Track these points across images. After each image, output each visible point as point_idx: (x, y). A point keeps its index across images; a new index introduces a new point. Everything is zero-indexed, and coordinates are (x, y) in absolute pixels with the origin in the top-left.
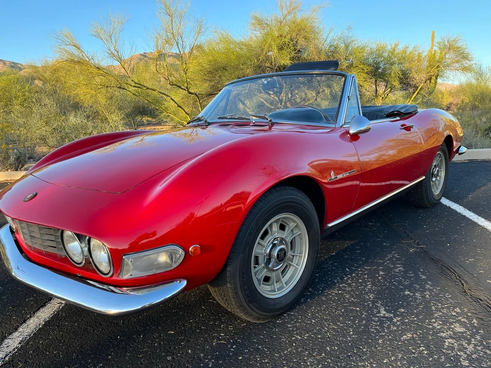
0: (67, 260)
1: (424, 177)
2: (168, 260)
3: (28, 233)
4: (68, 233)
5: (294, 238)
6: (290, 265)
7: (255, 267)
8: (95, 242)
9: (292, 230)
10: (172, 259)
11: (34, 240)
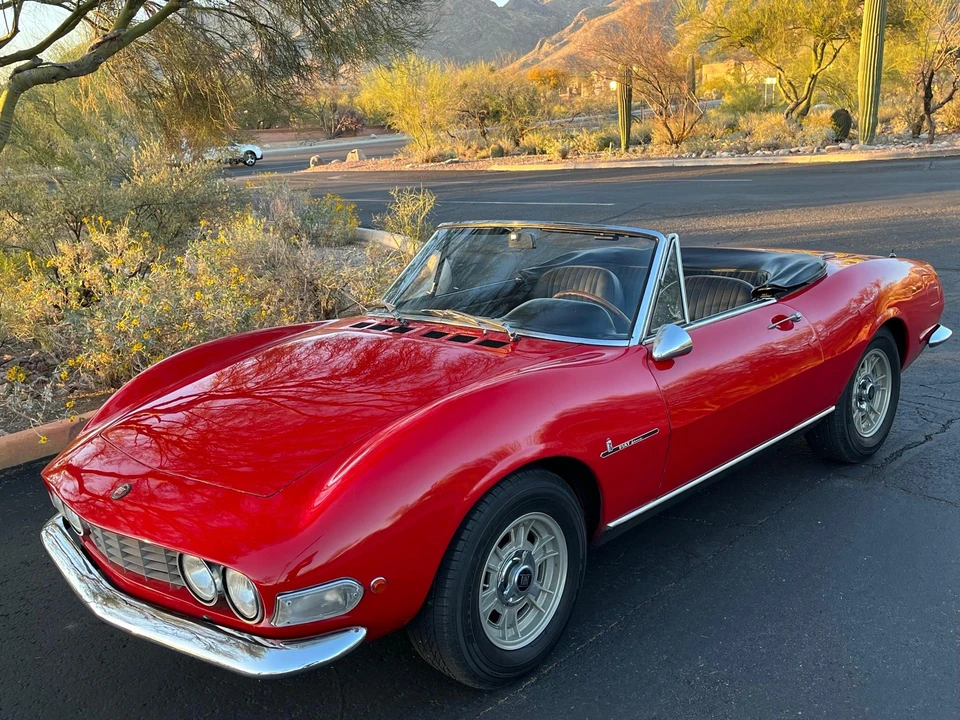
0: (186, 592)
1: (833, 408)
2: (340, 600)
3: (117, 546)
4: (189, 558)
5: (546, 560)
6: (533, 605)
7: (485, 588)
8: (233, 573)
9: (544, 547)
10: (345, 599)
11: (128, 559)
